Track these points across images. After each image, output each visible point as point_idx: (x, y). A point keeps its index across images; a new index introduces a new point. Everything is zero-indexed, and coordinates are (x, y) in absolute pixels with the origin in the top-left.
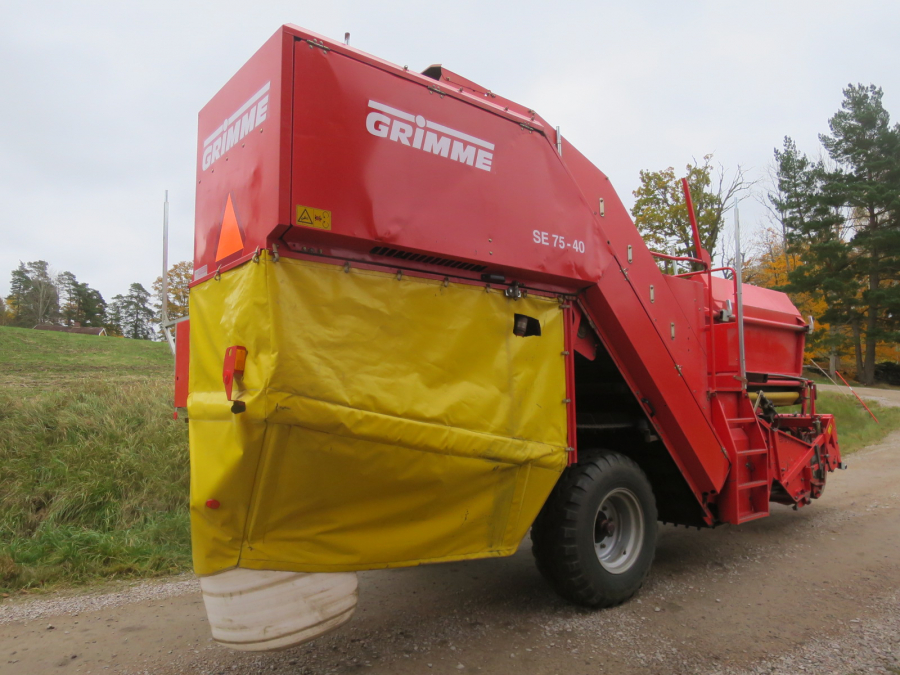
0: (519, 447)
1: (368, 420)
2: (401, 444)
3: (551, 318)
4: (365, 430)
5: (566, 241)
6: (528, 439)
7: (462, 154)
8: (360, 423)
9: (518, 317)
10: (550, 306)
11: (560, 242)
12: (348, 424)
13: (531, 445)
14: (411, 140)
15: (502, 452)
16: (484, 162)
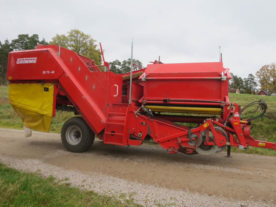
0: (42, 112)
1: (18, 105)
2: (22, 109)
3: (51, 87)
4: (18, 106)
5: (50, 72)
6: (44, 111)
7: (31, 62)
8: (17, 105)
9: (45, 88)
10: (51, 85)
11: (48, 72)
12: (16, 105)
13: (44, 112)
14: (23, 62)
15: (39, 112)
16: (35, 62)
